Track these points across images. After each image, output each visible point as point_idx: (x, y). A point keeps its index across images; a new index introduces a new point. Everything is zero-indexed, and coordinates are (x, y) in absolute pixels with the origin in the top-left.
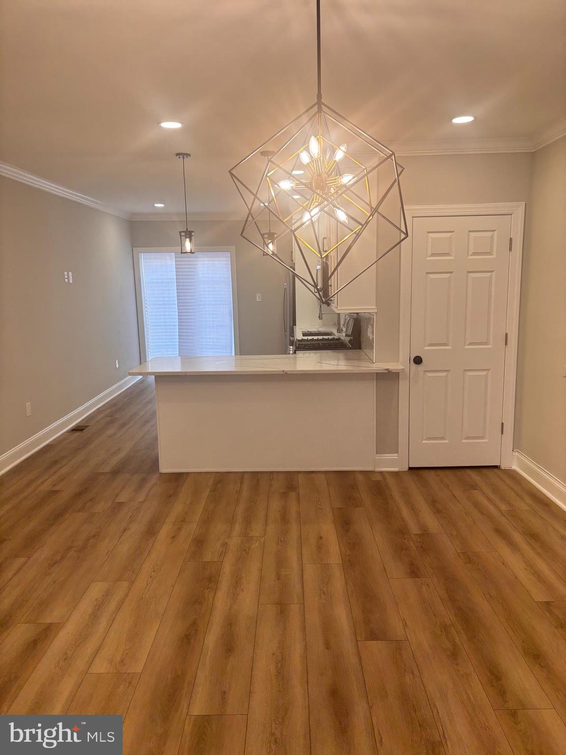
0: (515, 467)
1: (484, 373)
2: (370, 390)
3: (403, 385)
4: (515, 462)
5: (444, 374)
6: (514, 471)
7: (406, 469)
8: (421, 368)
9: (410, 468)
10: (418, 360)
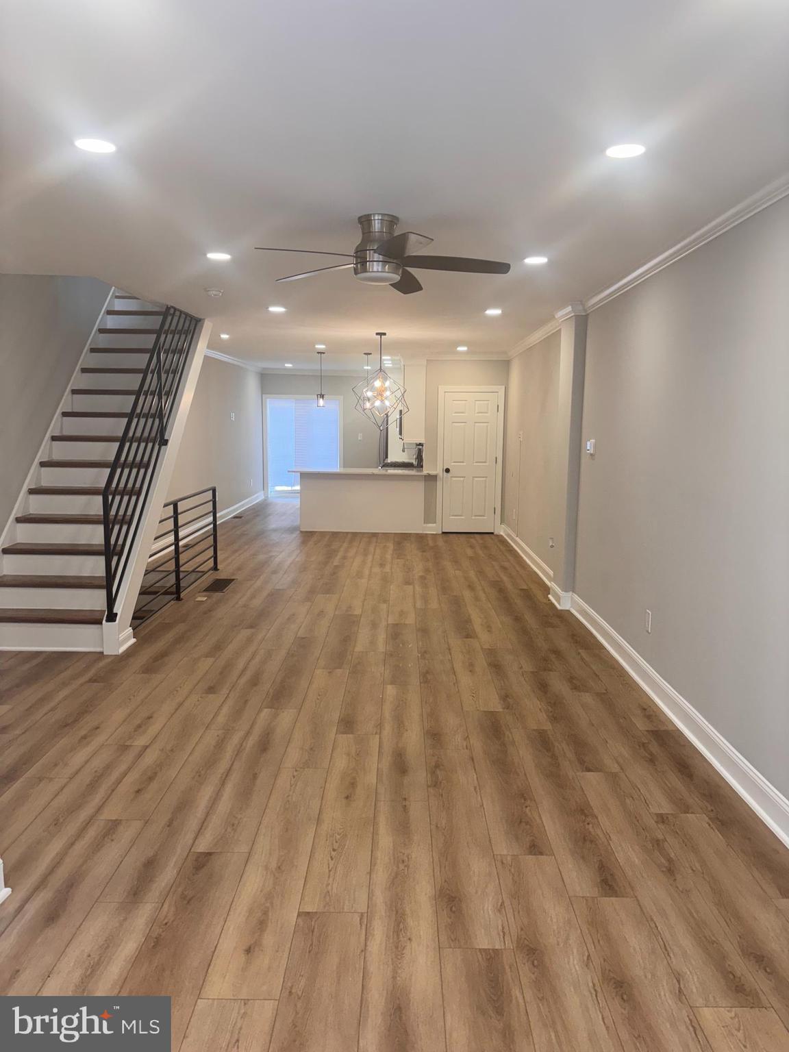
0: (502, 533)
1: (484, 479)
2: (420, 487)
3: (439, 484)
4: (502, 531)
5: (462, 479)
6: (502, 536)
7: (441, 533)
8: (449, 475)
9: (443, 533)
10: (447, 471)
